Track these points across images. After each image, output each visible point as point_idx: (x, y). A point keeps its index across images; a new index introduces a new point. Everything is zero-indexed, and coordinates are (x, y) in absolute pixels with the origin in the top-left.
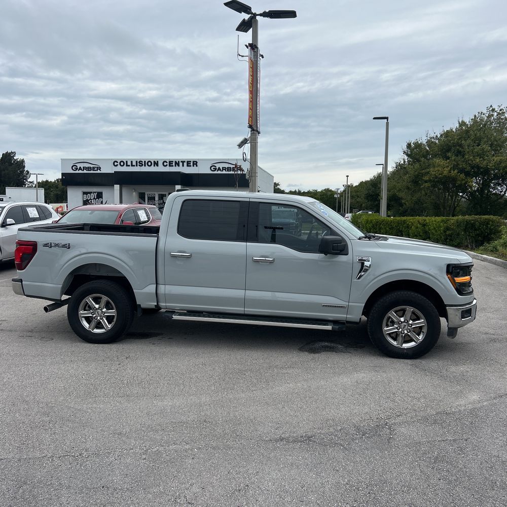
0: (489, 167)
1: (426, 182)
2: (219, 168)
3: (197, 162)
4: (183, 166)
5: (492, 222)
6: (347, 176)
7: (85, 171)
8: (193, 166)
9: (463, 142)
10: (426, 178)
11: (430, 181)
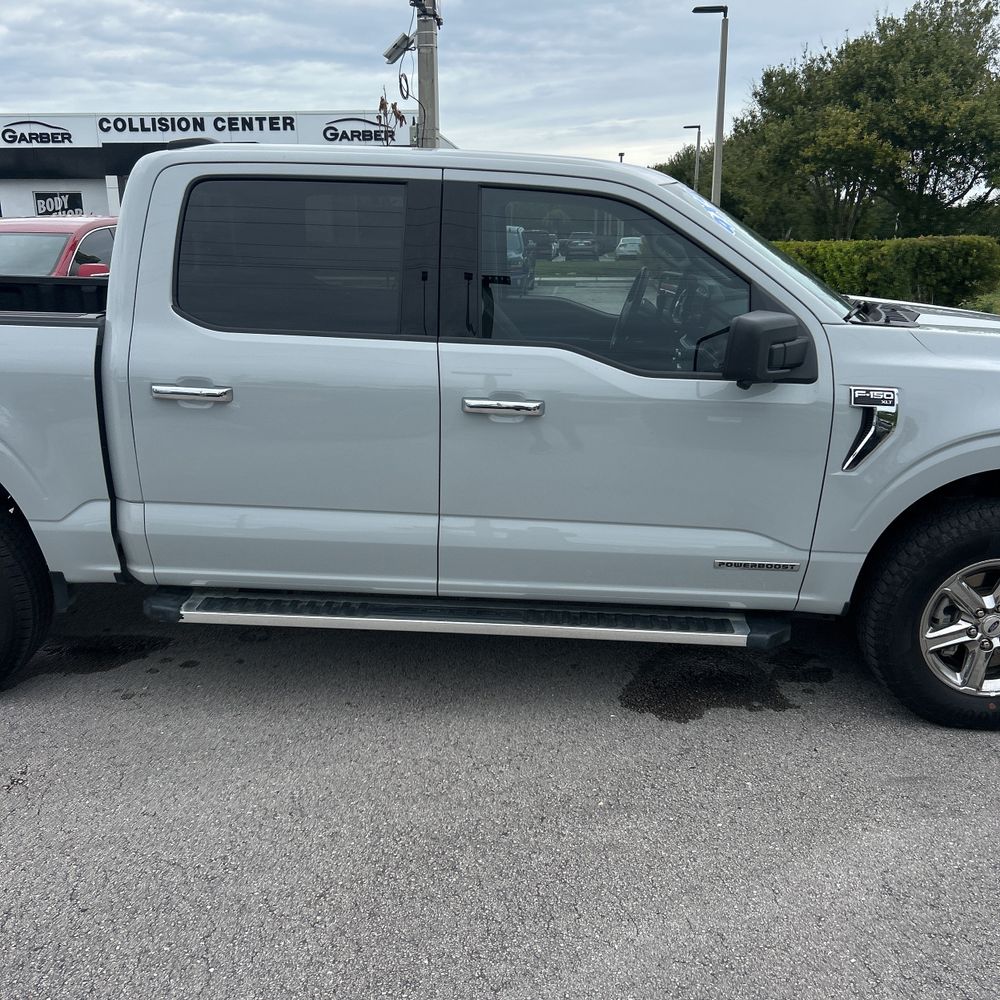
0: (948, 124)
1: (806, 161)
2: (344, 132)
3: (292, 119)
4: (261, 128)
5: (978, 250)
6: (621, 155)
7: (35, 145)
8: (285, 129)
9: (891, 66)
10: (808, 153)
11: (815, 158)
